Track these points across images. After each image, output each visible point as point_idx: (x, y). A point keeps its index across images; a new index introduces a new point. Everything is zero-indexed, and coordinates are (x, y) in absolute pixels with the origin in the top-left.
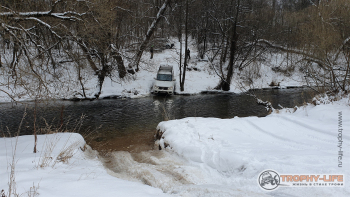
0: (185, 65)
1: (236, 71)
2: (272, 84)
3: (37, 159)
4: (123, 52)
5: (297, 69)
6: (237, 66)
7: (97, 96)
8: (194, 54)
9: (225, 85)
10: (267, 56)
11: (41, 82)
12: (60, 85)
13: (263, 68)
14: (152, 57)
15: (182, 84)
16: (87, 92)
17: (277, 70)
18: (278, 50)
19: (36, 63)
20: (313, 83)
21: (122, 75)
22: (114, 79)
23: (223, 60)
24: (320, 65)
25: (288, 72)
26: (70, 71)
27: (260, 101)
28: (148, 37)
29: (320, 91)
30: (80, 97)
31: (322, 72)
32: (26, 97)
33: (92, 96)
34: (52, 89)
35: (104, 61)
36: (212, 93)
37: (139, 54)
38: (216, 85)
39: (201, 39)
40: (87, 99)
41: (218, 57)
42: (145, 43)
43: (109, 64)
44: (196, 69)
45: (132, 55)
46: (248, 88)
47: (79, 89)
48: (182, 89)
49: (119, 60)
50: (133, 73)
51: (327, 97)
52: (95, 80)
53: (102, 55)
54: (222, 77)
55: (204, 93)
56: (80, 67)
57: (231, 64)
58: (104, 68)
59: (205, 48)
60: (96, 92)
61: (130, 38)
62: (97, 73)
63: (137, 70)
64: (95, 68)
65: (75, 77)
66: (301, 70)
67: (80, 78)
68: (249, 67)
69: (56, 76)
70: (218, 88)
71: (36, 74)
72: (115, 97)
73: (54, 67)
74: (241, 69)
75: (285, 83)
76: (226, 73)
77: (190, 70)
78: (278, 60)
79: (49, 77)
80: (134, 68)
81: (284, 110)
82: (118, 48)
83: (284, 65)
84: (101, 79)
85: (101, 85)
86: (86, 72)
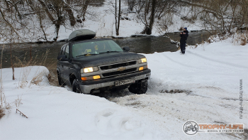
0: (120, 15)
1: (156, 20)
2: (181, 29)
4: (73, 6)
5: (198, 18)
6: (157, 16)
7: (55, 39)
8: (126, 7)
9: (148, 30)
10: (178, 8)
12: (27, 31)
13: (175, 18)
15: (117, 30)
16: (48, 37)
17: (184, 18)
18: (186, 4)
20: (209, 28)
21: (73, 24)
22: (67, 26)
23: (147, 11)
24: (215, 15)
25: (192, 20)
26: (34, 21)
27: (172, 41)
29: (213, 33)
30: (43, 40)
31: (216, 20)
33: (52, 40)
34: (21, 34)
35: (59, 13)
36: (139, 36)
37: (85, 7)
38: (142, 31)
40: (48, 42)
41: (143, 9)
43: (63, 15)
44: (127, 19)
45: (79, 8)
46: (164, 32)
48: (117, 34)
50: (81, 22)
51: (218, 37)
52: (53, 28)
53: (57, 8)
54: (146, 25)
55: (133, 36)
56: (41, 18)
57: (153, 15)
58: (59, 18)
60: (55, 37)
62: (54, 23)
63: (84, 20)
64: (52, 19)
65: (38, 25)
66: (201, 18)
67: (41, 27)
68: (166, 17)
69: (22, 24)
70: (143, 33)
71: (8, 23)
73: (20, 18)
74: (159, 18)
76: (148, 21)
77: (123, 19)
78: (186, 11)
79: (18, 25)
80: (81, 19)
81: (189, 46)
82: (69, 3)
83: (190, 16)
84: (58, 27)
85: (57, 31)
86: (46, 22)
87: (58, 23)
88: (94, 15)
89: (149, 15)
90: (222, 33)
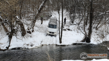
4: (24, 21)
7: (7, 48)
9: (87, 39)
14: (42, 23)
15: (60, 39)
21: (23, 34)
23: (86, 24)
28: (39, 11)
35: (12, 26)
36: (79, 44)
37: (34, 22)
39: (72, 11)
41: (83, 22)
42: (38, 15)
43: (15, 28)
44: (69, 30)
45: (29, 22)
48: (61, 42)
49: (22, 25)
50: (30, 33)
53: (11, 23)
54: (86, 35)
55: (74, 44)
57: (91, 26)
58: (12, 30)
59: (74, 17)
61: (29, 12)
62: (8, 34)
63: (33, 31)
64: (6, 30)
70: (83, 41)
72: (19, 48)
74: (97, 29)
76: (87, 31)
77: (65, 30)
80: (31, 30)
82: (21, 18)
84: (10, 37)
85: (10, 41)
89: (88, 26)
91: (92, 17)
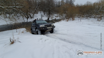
0: (42, 16)
3: (18, 33)
6: (50, 16)
7: (27, 22)
8: (43, 14)
9: (48, 19)
10: (54, 14)
11: (16, 20)
12: (20, 20)
13: (54, 16)
17: (56, 16)
18: (56, 13)
19: (14, 16)
21: (31, 18)
23: (48, 15)
24: (61, 16)
25: (57, 17)
26: (21, 18)
29: (62, 19)
32: (13, 23)
34: (18, 21)
35: (27, 16)
37: (34, 14)
39: (44, 12)
40: (25, 22)
42: (35, 12)
44: (44, 17)
45: (32, 14)
46: (52, 19)
47: (23, 21)
49: (30, 15)
52: (26, 19)
53: (27, 14)
56: (23, 17)
63: (34, 17)
64: (26, 17)
65: (22, 19)
66: (59, 16)
68: (52, 16)
69: (18, 19)
71: (14, 18)
73: (18, 17)
75: (57, 18)
78: (56, 15)
79: (17, 19)
82: (30, 13)
83: (57, 16)
84: (27, 19)
86: (24, 18)
87: (28, 18)
88: (36, 16)
89: (48, 16)
90: (63, 19)
91: (49, 13)
